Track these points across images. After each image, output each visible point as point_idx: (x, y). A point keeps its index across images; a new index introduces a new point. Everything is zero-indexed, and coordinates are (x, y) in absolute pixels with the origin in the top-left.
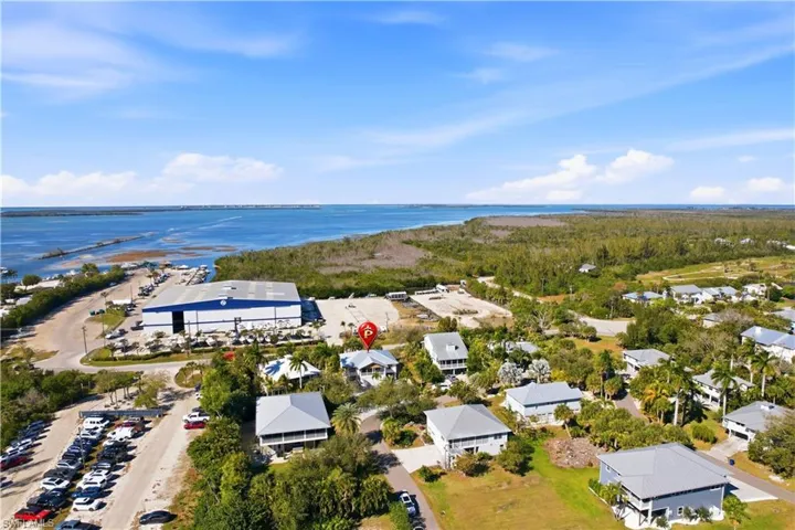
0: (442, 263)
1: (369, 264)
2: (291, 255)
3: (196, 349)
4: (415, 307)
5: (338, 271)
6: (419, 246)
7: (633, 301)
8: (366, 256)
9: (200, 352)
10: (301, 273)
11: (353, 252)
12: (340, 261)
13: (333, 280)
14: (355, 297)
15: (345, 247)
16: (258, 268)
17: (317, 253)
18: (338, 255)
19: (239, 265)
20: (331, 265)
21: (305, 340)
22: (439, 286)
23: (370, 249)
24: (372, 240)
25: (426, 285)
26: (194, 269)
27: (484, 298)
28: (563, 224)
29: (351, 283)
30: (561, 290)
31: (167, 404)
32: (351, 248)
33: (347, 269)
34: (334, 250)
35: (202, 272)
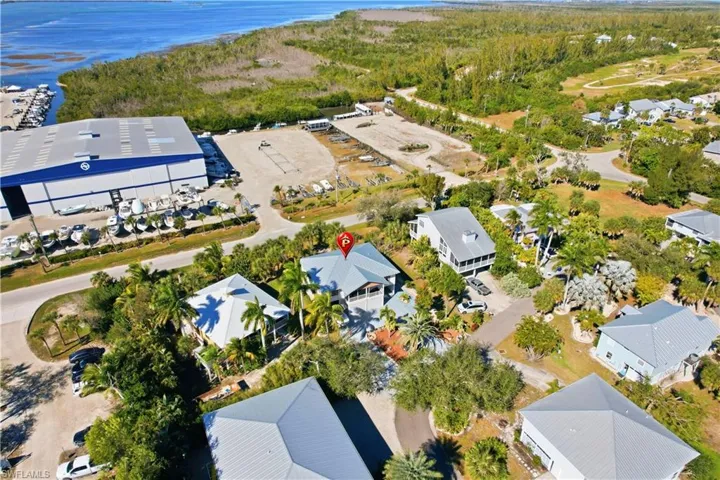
0: (345, 71)
1: (258, 74)
2: (159, 67)
3: (58, 253)
4: (346, 141)
5: (226, 87)
6: (305, 48)
7: (595, 123)
8: (250, 63)
9: (64, 260)
10: (180, 94)
11: (233, 58)
12: (221, 72)
13: (225, 103)
14: (263, 127)
15: (220, 52)
16: (121, 90)
17: (189, 61)
18: (217, 64)
19: (93, 84)
20: (213, 79)
21: (226, 217)
22: (358, 105)
23: (251, 53)
24: (248, 42)
25: (342, 104)
26: (31, 91)
27: (422, 123)
28: (437, 19)
29: (250, 106)
30: (502, 108)
31: (16, 420)
32: (228, 53)
33: (238, 84)
34: (209, 57)
35: (42, 96)
